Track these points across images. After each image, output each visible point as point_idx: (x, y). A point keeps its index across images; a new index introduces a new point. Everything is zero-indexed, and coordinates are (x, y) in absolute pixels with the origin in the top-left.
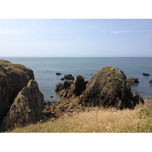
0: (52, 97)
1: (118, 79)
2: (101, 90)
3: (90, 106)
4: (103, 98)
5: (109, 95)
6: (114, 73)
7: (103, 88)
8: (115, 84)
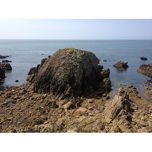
0: (17, 81)
1: (72, 63)
2: (54, 75)
3: (41, 93)
4: (54, 84)
5: (60, 81)
6: (70, 56)
7: (55, 73)
8: (68, 69)
